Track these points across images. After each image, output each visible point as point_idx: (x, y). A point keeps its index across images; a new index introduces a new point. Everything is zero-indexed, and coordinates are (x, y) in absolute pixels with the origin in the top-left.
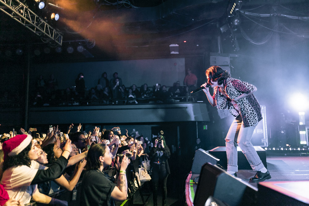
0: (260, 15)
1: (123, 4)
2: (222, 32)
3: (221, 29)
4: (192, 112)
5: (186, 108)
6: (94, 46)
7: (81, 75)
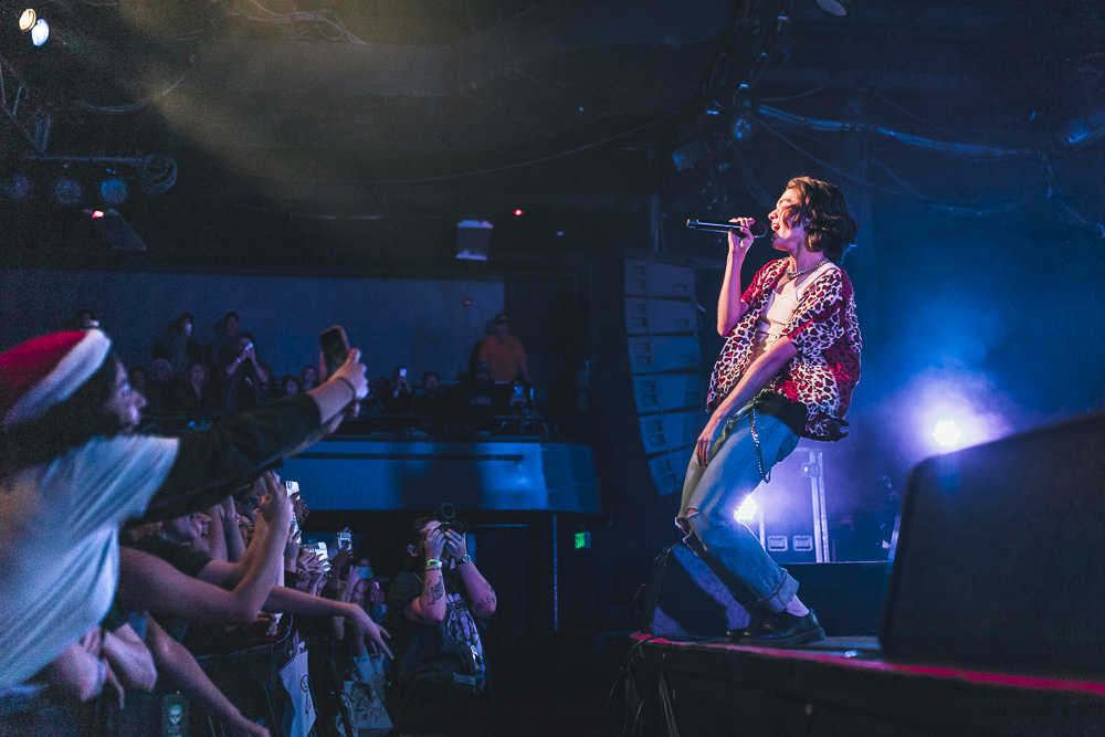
0: (810, 121)
1: (312, 22)
2: (679, 170)
3: (676, 159)
4: (541, 478)
5: (518, 458)
6: (169, 186)
7: (87, 315)
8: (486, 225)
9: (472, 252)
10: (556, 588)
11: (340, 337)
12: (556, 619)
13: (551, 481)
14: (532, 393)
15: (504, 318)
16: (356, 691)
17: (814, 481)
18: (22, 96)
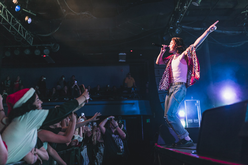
0: (194, 28)
1: (85, 14)
3: (164, 38)
4: (138, 108)
5: (133, 104)
6: (58, 50)
7: (43, 77)
8: (125, 54)
9: (122, 60)
10: (143, 131)
11: (83, 87)
12: (143, 138)
13: (141, 108)
14: (136, 89)
15: (130, 74)
16: (99, 155)
17: (198, 107)
18: (27, 34)
